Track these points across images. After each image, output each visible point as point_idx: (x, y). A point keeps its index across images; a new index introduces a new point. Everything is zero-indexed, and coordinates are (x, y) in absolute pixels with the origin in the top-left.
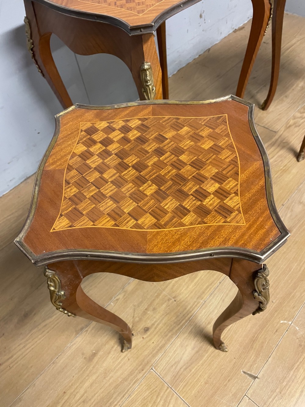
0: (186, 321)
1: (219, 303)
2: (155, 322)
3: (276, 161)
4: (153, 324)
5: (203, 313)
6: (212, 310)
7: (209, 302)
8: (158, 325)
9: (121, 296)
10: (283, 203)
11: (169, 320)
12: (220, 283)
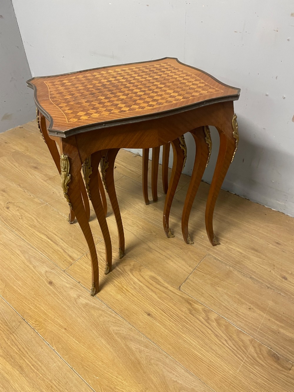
0: (5, 224)
1: (10, 238)
2: (10, 211)
4: (9, 210)
5: (7, 231)
6: (6, 235)
7: (12, 234)
8: (9, 212)
9: (32, 196)
10: (81, 283)
11: (9, 216)
12: (23, 239)
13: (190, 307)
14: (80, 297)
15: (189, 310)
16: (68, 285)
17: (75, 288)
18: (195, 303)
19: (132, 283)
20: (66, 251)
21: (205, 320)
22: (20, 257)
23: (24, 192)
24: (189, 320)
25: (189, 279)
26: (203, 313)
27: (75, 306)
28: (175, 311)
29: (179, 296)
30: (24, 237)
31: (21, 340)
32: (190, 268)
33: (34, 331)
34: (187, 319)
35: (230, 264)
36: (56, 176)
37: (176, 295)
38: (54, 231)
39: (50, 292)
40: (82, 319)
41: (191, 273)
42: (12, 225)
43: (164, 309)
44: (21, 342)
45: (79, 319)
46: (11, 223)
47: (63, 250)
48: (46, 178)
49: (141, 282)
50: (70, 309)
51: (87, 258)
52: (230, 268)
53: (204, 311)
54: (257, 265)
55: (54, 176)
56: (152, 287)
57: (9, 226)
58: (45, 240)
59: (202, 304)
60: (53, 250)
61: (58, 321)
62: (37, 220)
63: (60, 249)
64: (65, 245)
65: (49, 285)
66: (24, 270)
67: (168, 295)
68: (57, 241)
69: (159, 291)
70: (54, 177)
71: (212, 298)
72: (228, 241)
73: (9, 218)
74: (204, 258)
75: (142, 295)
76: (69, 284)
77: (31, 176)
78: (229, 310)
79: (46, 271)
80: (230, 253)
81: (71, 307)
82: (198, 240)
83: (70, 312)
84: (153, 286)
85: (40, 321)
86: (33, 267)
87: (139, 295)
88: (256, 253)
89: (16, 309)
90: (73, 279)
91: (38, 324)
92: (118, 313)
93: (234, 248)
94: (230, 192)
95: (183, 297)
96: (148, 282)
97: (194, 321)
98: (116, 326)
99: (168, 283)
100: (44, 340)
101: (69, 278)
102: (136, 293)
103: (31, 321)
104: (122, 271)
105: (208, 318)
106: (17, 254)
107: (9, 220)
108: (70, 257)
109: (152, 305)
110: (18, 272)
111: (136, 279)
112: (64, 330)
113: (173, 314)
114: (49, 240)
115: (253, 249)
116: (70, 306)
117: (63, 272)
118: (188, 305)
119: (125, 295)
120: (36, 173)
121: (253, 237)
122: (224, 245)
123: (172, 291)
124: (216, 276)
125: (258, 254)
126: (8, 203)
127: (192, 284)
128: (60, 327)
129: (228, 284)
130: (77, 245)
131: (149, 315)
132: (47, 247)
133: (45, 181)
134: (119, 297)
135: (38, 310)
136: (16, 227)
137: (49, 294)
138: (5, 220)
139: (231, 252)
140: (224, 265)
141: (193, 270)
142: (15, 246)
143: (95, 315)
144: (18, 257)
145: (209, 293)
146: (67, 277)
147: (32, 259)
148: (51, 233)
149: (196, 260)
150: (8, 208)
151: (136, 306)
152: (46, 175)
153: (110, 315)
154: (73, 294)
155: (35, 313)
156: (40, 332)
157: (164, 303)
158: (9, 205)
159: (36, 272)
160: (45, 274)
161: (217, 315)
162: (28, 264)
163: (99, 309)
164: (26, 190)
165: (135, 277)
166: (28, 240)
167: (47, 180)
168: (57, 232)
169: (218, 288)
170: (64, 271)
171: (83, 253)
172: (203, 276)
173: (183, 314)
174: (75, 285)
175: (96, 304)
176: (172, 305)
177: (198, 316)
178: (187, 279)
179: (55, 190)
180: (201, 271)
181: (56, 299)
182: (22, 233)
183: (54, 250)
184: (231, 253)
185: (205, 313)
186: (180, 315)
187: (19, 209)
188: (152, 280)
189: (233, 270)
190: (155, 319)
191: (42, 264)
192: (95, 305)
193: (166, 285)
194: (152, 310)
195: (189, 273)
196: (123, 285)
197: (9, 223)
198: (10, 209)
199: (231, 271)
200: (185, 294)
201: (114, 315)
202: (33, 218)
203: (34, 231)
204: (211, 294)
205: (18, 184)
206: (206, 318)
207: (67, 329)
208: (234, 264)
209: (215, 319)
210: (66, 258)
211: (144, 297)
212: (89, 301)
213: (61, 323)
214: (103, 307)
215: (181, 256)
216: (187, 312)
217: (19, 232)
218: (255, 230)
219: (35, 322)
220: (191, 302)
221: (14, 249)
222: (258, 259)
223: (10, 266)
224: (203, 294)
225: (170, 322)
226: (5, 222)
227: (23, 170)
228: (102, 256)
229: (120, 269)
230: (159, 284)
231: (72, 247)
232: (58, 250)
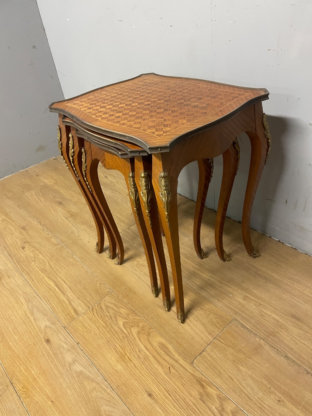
0: (17, 266)
1: (18, 283)
2: (25, 252)
3: (139, 351)
6: (15, 279)
8: (23, 253)
9: (50, 235)
10: (80, 344)
11: (22, 257)
13: (201, 390)
14: (76, 363)
15: (200, 394)
16: (65, 346)
17: (72, 350)
18: (209, 386)
19: (137, 350)
20: (72, 303)
21: (218, 411)
22: (23, 307)
23: (43, 230)
24: (198, 409)
25: (206, 351)
26: (218, 402)
27: (68, 374)
28: (182, 394)
29: (190, 373)
30: (33, 283)
31: (4, 409)
32: (209, 336)
33: (20, 399)
34: (196, 407)
35: (261, 336)
36: (79, 213)
37: (187, 372)
38: (64, 278)
39: (45, 352)
40: (72, 391)
41: (210, 344)
42: (23, 268)
43: (169, 389)
44: (4, 410)
45: (69, 391)
46: (23, 265)
47: (69, 300)
48: (69, 215)
49: (148, 350)
50: (61, 377)
51: (92, 313)
52: (260, 341)
53: (219, 397)
54: (297, 339)
55: (77, 212)
56: (159, 357)
57: (20, 269)
58: (53, 287)
59: (217, 388)
60: (58, 301)
61: (47, 390)
62: (49, 263)
63: (65, 300)
64: (71, 296)
65: (45, 343)
66: (24, 323)
67: (176, 371)
68: (64, 290)
69: (167, 364)
70: (77, 214)
71: (232, 381)
72: (262, 303)
73: (22, 260)
74: (229, 324)
75: (146, 368)
76: (67, 344)
77: (53, 213)
78: (251, 400)
79: (46, 326)
80: (262, 319)
81: (63, 375)
82: (225, 299)
83: (61, 380)
84: (161, 357)
85: (27, 387)
86: (34, 319)
87: (143, 367)
88: (297, 322)
89: (6, 370)
90: (72, 339)
91: (25, 392)
92: (114, 388)
93: (269, 313)
94: (272, 237)
95: (195, 376)
96: (156, 351)
97: (205, 411)
98: (108, 406)
99: (180, 355)
100: (27, 412)
101: (68, 337)
102: (139, 364)
103: (18, 386)
104: (128, 333)
105: (223, 408)
106: (21, 302)
107: (22, 262)
108: (75, 310)
109: (155, 382)
110: (17, 324)
111: (143, 346)
112: (50, 403)
113: (179, 398)
114: (57, 289)
115: (294, 316)
116: (62, 373)
117: (63, 328)
118: (200, 386)
119: (125, 365)
120: (60, 209)
121: (295, 300)
122: (256, 308)
123: (183, 365)
124: (241, 350)
125: (300, 324)
126: (25, 242)
127: (209, 358)
128: (47, 398)
129: (255, 364)
130: (85, 295)
131: (150, 395)
132: (53, 296)
133: (67, 218)
134: (119, 367)
135: (28, 373)
136: (27, 271)
137: (44, 355)
138: (17, 262)
139: (264, 319)
140: (253, 335)
141: (212, 340)
142: (21, 292)
143: (88, 387)
144: (22, 307)
145: (229, 373)
146: (66, 335)
147: (35, 310)
148: (60, 280)
149: (218, 325)
150: (23, 248)
151: (137, 382)
152: (69, 212)
153: (105, 391)
154: (69, 358)
155: (24, 377)
156: (25, 401)
157: (171, 382)
158: (26, 245)
159: (35, 326)
160: (45, 330)
161: (235, 406)
162: (29, 315)
163: (93, 381)
164: (46, 228)
165: (141, 342)
166: (35, 286)
167: (69, 217)
168: (66, 279)
169: (240, 367)
170: (65, 327)
171: (88, 307)
172: (225, 348)
173: (192, 399)
174: (72, 347)
175: (92, 374)
176: (180, 386)
177: (210, 405)
178: (203, 351)
179: (74, 229)
180: (223, 343)
181: (49, 361)
182: (31, 277)
183: (60, 301)
184: (264, 321)
185: (219, 401)
186: (187, 400)
187: (34, 250)
188: (161, 349)
189: (264, 344)
190: (156, 401)
191: (43, 317)
192: (90, 374)
193: (177, 356)
194: (155, 390)
195: (207, 343)
196: (126, 352)
197: (21, 266)
198: (25, 249)
199: (262, 346)
200: (197, 372)
201: (109, 391)
202: (46, 261)
203: (44, 275)
204: (230, 375)
205: (39, 222)
206: (220, 408)
207: (55, 402)
208: (267, 336)
209: (231, 411)
210: (69, 311)
211: (147, 370)
212: (84, 369)
213: (49, 394)
214: (99, 378)
215: (201, 319)
216: (198, 397)
217: (28, 277)
218: (300, 290)
219: (23, 388)
220: (204, 383)
221: (18, 297)
222: (299, 331)
223: (11, 316)
224: (221, 373)
225: (174, 409)
226: (17, 264)
227: (47, 206)
228: (108, 312)
229: (126, 330)
230: (168, 355)
231: (79, 298)
232: (64, 301)
